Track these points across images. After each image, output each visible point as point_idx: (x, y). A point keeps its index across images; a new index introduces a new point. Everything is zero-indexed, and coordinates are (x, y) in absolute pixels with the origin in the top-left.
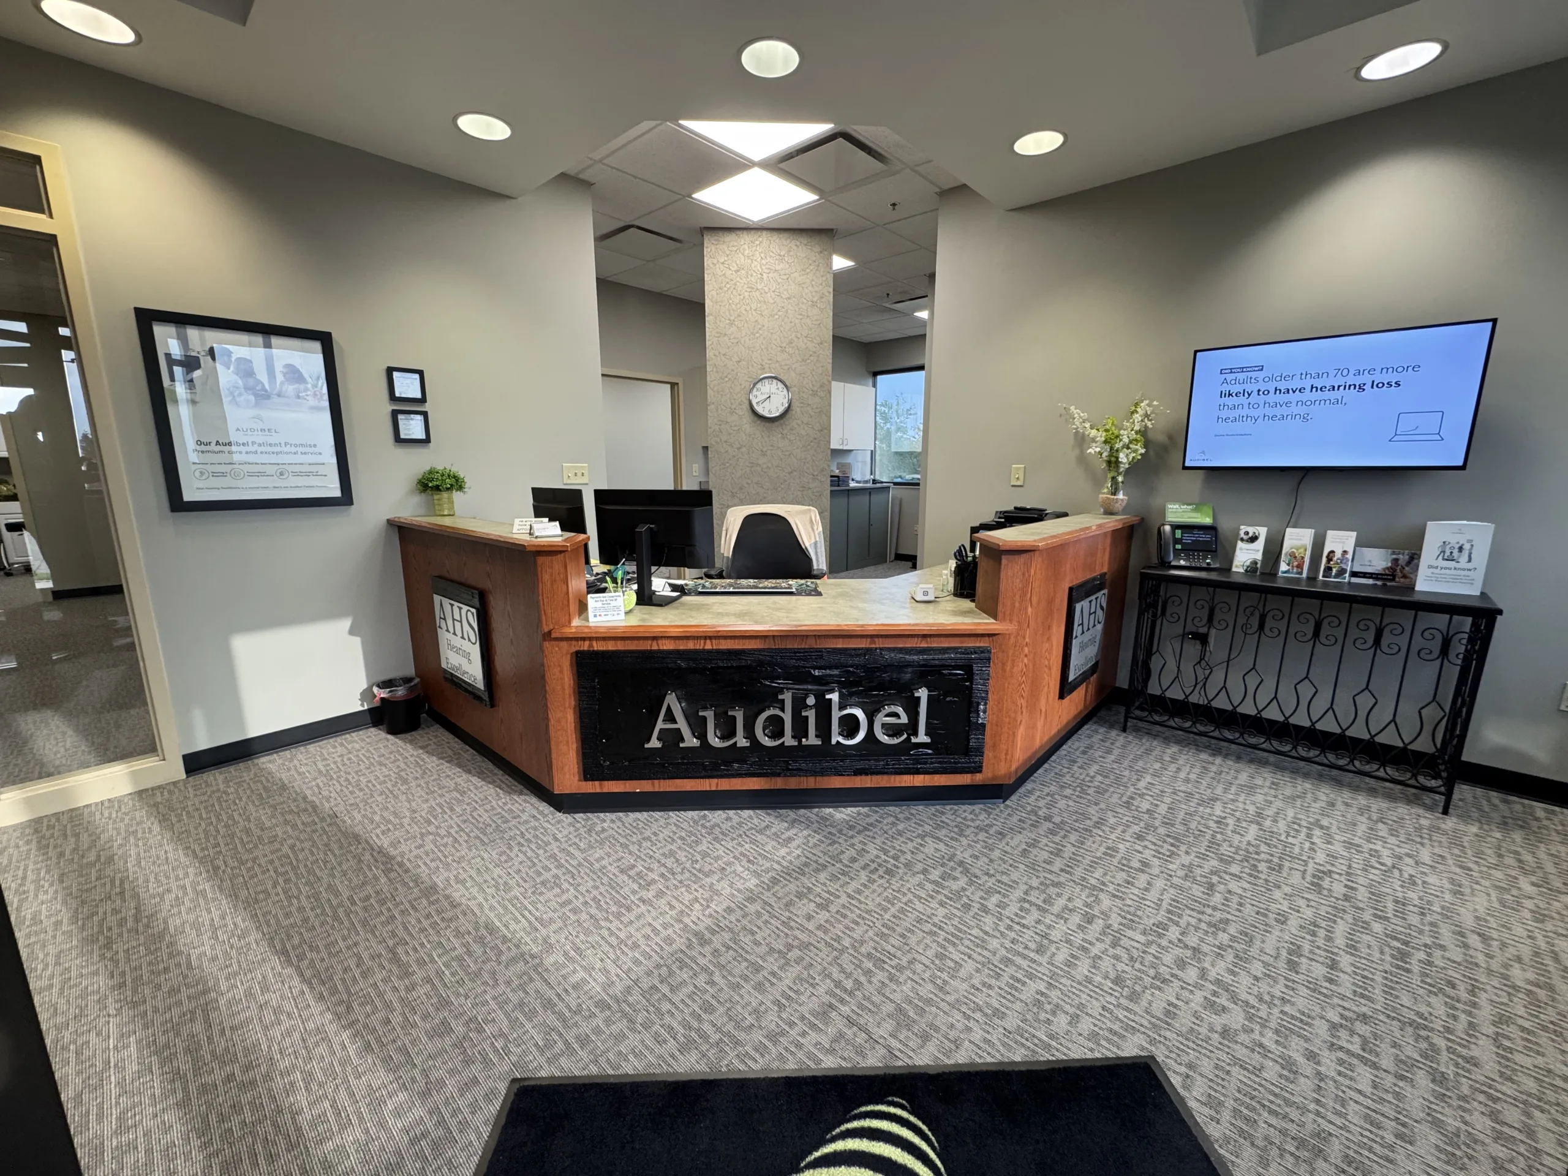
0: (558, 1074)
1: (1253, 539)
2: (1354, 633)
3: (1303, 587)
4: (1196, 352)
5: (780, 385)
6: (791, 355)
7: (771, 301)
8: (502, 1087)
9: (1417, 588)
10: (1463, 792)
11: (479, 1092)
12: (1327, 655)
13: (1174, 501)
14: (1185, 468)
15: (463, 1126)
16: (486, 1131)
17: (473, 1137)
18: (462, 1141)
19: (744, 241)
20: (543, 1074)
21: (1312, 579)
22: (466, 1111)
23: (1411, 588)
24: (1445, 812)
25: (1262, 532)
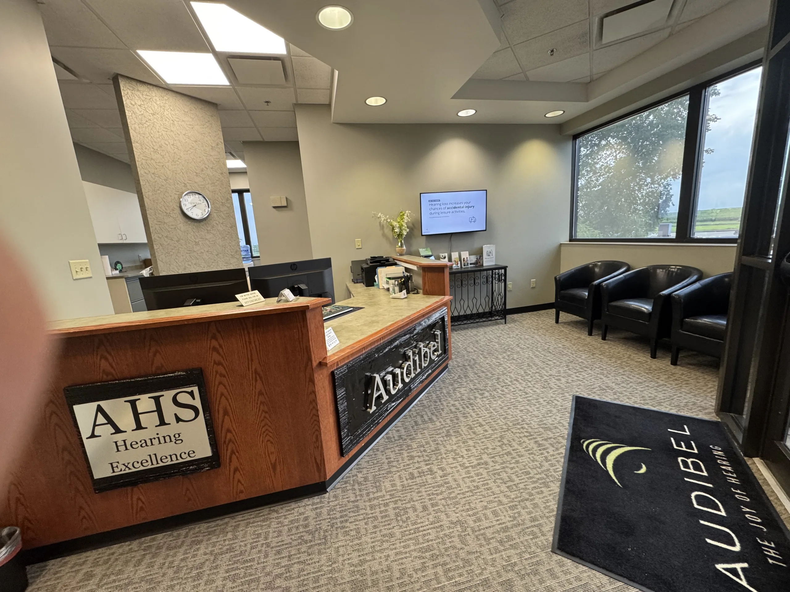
0: (552, 533)
1: (445, 258)
2: (470, 282)
3: (460, 270)
4: (420, 194)
5: (202, 199)
6: (204, 179)
7: (184, 141)
8: (557, 558)
9: (484, 265)
10: (508, 317)
11: (557, 570)
12: (465, 290)
13: (421, 248)
14: (422, 235)
15: (578, 579)
16: (582, 568)
17: (585, 575)
18: (587, 580)
19: (156, 95)
20: (551, 539)
21: (461, 267)
22: (568, 577)
23: (482, 265)
24: (505, 323)
25: (446, 255)
